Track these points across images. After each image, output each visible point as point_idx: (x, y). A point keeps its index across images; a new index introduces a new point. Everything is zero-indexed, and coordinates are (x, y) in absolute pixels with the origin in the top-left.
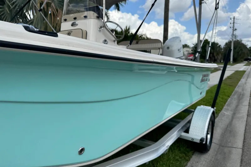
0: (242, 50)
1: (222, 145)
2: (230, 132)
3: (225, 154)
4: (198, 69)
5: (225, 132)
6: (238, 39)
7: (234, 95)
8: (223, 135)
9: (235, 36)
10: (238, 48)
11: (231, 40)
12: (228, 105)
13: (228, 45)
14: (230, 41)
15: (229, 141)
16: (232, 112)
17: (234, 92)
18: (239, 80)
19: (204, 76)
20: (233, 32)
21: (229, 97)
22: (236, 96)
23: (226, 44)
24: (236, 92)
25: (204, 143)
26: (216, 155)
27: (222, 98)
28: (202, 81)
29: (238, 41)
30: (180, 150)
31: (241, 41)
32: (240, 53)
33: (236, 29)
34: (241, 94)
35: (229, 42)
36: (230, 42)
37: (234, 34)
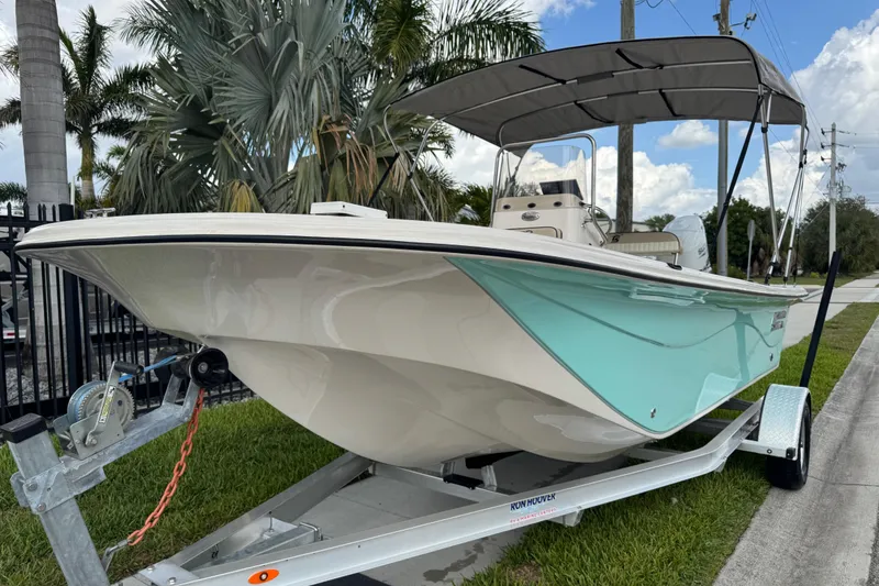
0: (865, 233)
1: (831, 481)
2: (849, 457)
3: (840, 495)
4: (766, 299)
5: (835, 458)
6: (852, 196)
7: (850, 373)
8: (831, 463)
9: (841, 188)
10: (853, 227)
11: (828, 200)
12: (838, 399)
13: (818, 216)
14: (825, 203)
15: (848, 473)
16: (848, 417)
17: (849, 365)
18: (865, 333)
19: (779, 316)
20: (833, 175)
21: (836, 377)
22: (855, 378)
23: (812, 214)
24: (857, 366)
25: (795, 459)
26: (819, 498)
27: (818, 381)
28: (774, 327)
29: (850, 201)
30: (735, 483)
31: (863, 203)
32: (860, 244)
33: (842, 166)
34: (870, 373)
35: (820, 208)
36: (824, 208)
37: (837, 180)
